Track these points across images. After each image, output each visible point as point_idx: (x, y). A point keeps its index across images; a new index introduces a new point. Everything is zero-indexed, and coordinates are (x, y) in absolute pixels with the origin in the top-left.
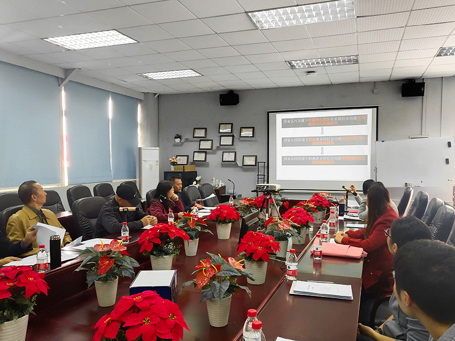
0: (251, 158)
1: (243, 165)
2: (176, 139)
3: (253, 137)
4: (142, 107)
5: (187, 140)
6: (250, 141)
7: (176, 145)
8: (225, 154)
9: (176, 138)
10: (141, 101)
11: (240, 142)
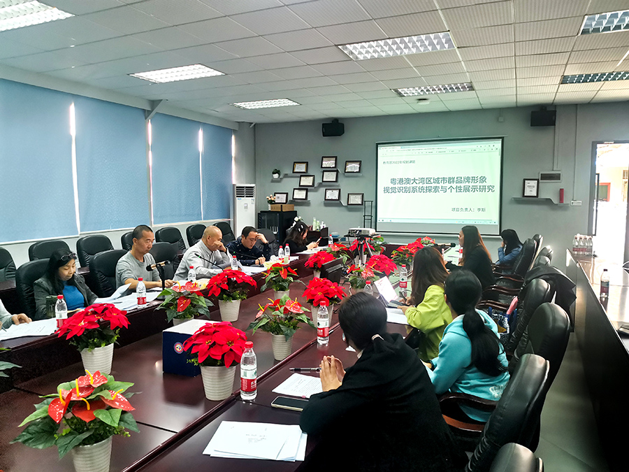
0: (357, 196)
1: (348, 204)
2: (274, 175)
3: (359, 172)
4: (236, 139)
5: (286, 176)
6: (357, 177)
7: (274, 181)
8: (328, 192)
9: (274, 173)
10: (235, 132)
11: (345, 179)
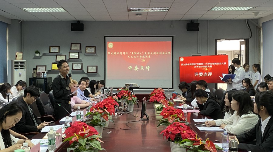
0: (93, 67)
1: (88, 72)
2: (36, 54)
3: (95, 53)
5: (44, 55)
6: (92, 56)
7: (36, 58)
8: (75, 65)
11: (86, 57)
